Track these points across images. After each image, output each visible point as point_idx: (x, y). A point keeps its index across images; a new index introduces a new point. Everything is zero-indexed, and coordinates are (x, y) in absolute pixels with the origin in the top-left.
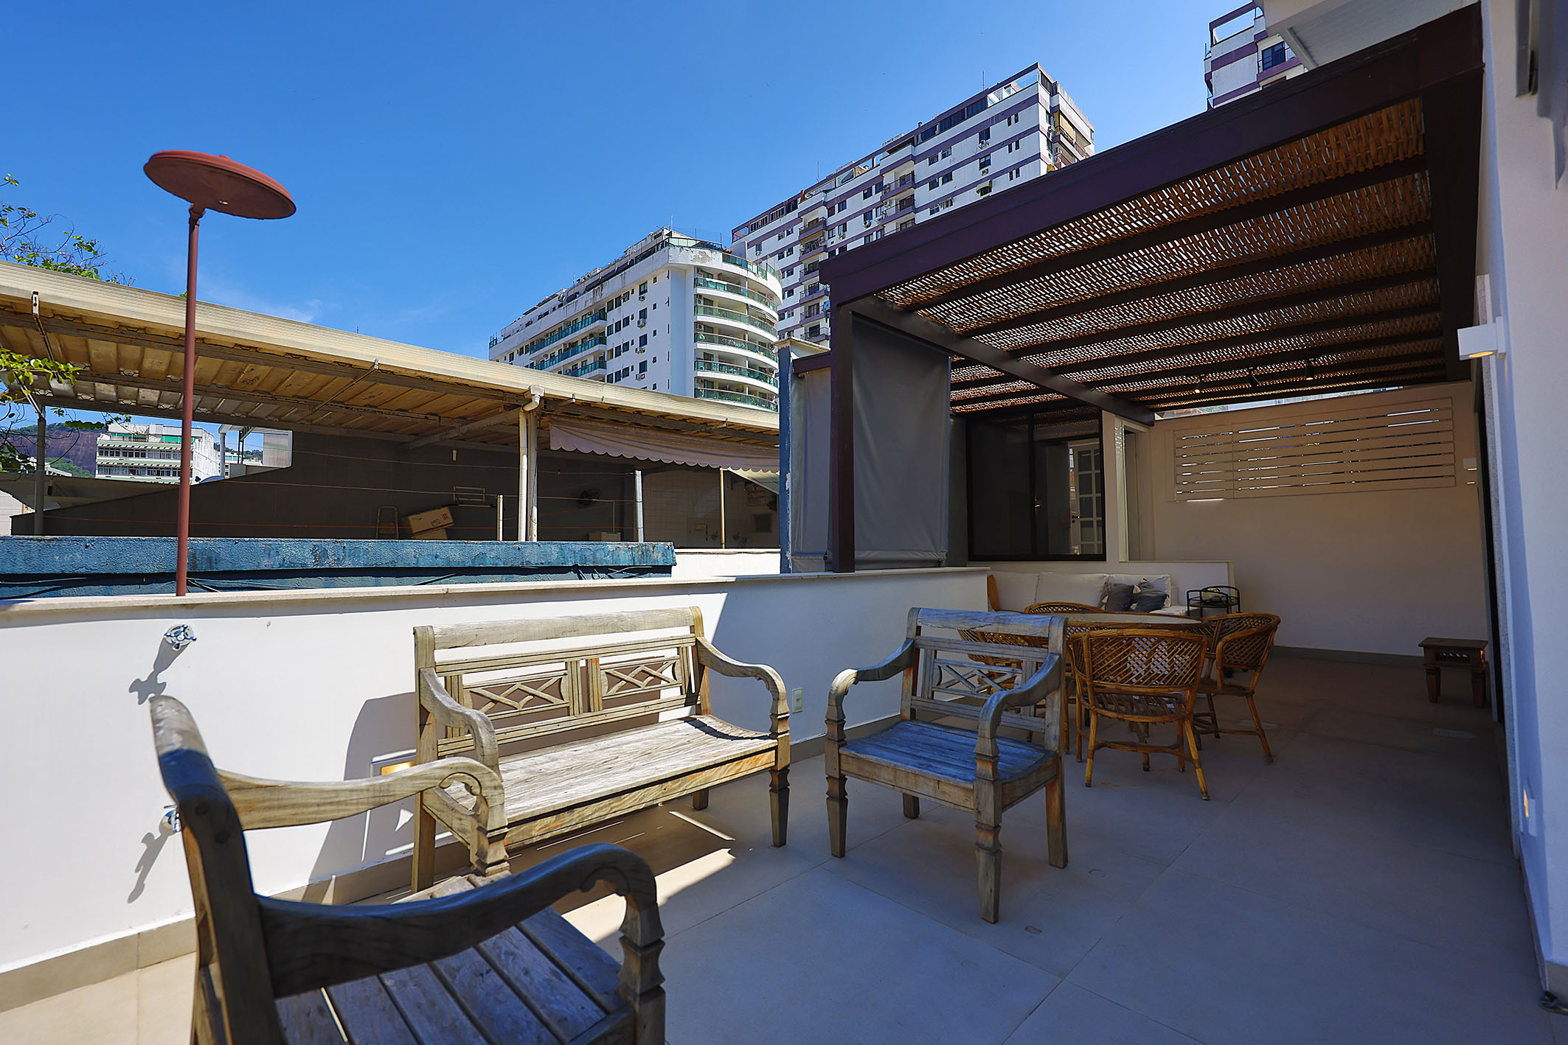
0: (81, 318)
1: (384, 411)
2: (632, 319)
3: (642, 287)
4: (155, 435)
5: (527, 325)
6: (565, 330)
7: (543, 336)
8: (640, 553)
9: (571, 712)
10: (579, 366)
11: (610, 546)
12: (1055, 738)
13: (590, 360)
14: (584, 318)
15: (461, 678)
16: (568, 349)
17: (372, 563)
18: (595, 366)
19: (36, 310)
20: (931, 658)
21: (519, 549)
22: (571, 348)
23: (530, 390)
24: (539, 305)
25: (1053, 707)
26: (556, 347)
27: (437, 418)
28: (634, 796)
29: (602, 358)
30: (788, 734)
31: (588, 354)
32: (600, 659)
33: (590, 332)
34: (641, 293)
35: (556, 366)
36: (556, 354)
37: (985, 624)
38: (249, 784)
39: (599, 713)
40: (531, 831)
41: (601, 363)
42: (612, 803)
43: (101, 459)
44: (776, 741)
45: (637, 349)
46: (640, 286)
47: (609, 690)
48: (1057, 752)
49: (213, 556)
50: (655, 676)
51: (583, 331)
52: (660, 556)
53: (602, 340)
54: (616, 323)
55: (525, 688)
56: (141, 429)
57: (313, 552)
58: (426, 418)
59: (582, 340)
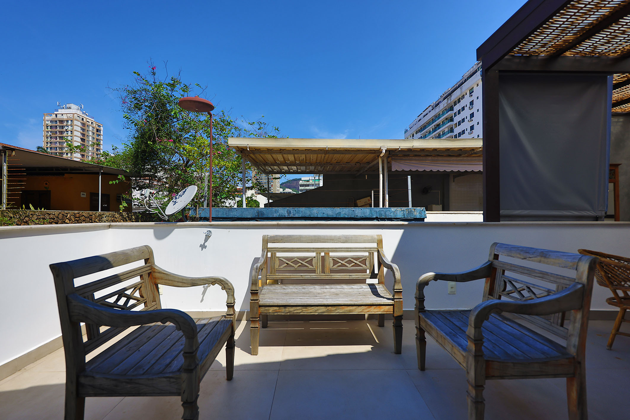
0: (260, 149)
1: (342, 164)
2: (466, 107)
3: (471, 91)
4: (311, 180)
5: (419, 121)
6: (435, 119)
7: (425, 124)
8: (407, 212)
9: (316, 272)
10: (441, 134)
11: (393, 209)
12: (574, 346)
13: (446, 130)
14: (443, 112)
15: (276, 254)
16: (436, 127)
17: (303, 215)
18: (448, 132)
19: (248, 149)
20: (500, 274)
21: (353, 211)
22: (438, 126)
23: (381, 148)
24: (424, 112)
25: (575, 322)
26: (431, 128)
27: (359, 164)
28: (313, 309)
29: (452, 128)
30: (401, 300)
31: (445, 128)
32: (330, 253)
33: (446, 117)
34: (470, 94)
35: (431, 136)
36: (431, 130)
37: (533, 256)
38: (161, 272)
39: (328, 275)
40: (269, 310)
41: (452, 130)
42: (303, 309)
43: (300, 188)
44: (393, 302)
45: (469, 120)
46: (470, 90)
47: (333, 266)
48: (576, 357)
49: (263, 213)
50: (356, 263)
51: (442, 118)
52: (418, 213)
53: (452, 120)
54: (458, 111)
55: (298, 260)
56: (307, 179)
57: (287, 212)
58: (356, 164)
59: (442, 122)
